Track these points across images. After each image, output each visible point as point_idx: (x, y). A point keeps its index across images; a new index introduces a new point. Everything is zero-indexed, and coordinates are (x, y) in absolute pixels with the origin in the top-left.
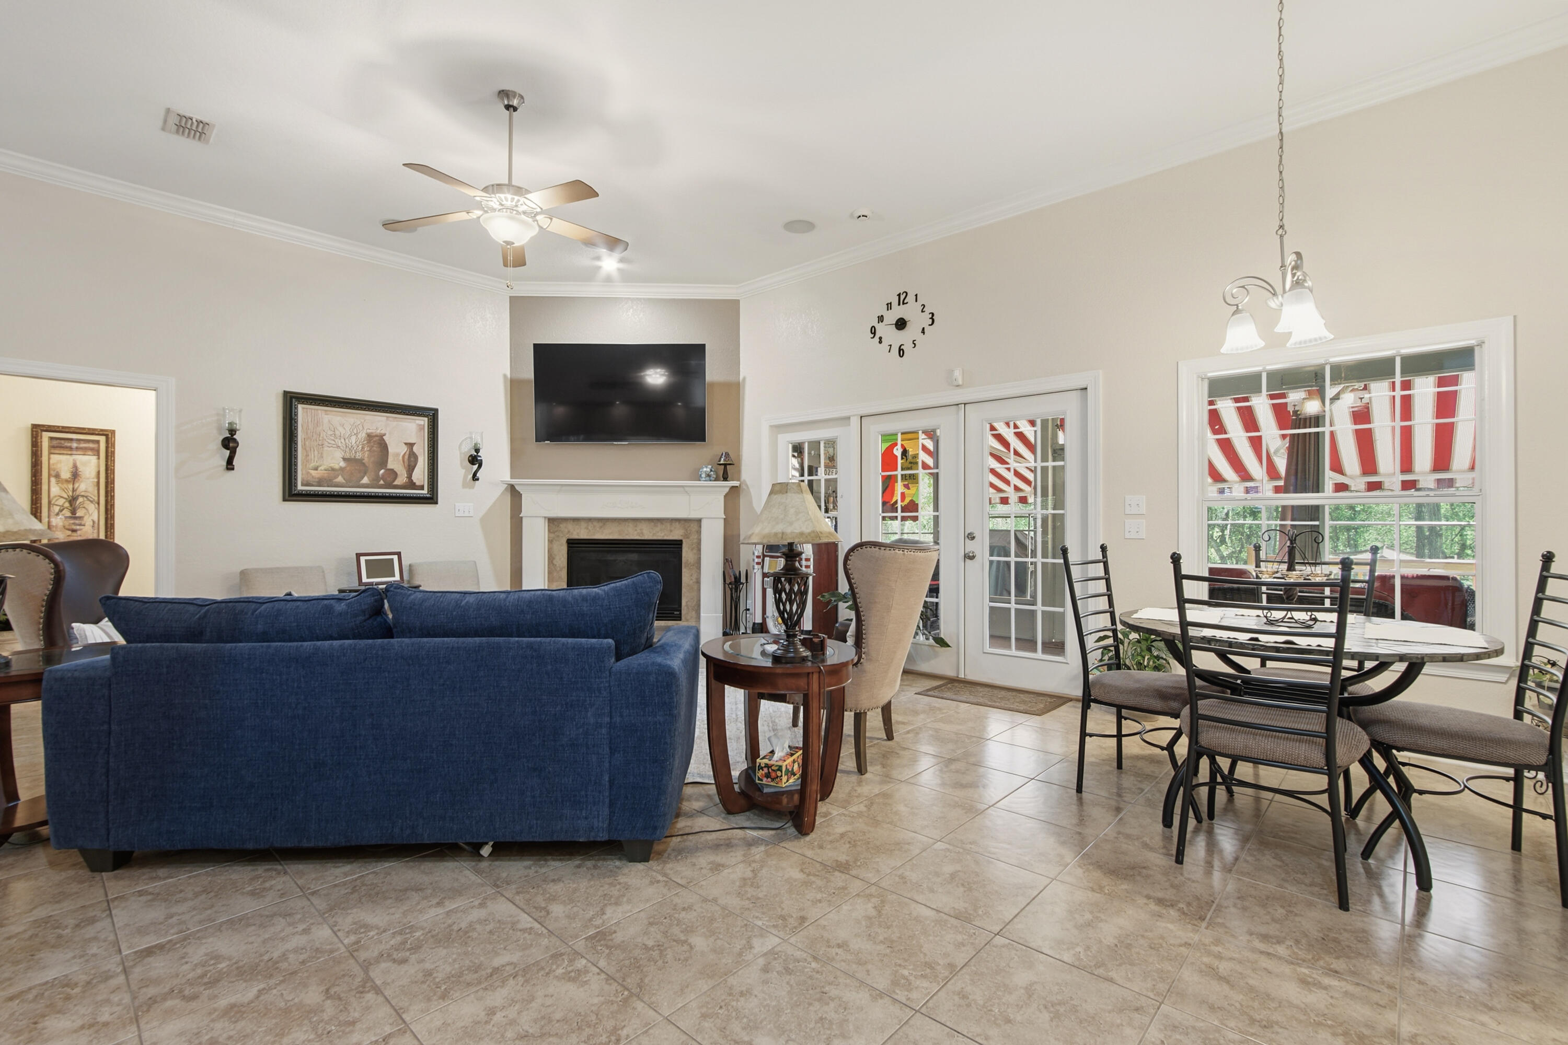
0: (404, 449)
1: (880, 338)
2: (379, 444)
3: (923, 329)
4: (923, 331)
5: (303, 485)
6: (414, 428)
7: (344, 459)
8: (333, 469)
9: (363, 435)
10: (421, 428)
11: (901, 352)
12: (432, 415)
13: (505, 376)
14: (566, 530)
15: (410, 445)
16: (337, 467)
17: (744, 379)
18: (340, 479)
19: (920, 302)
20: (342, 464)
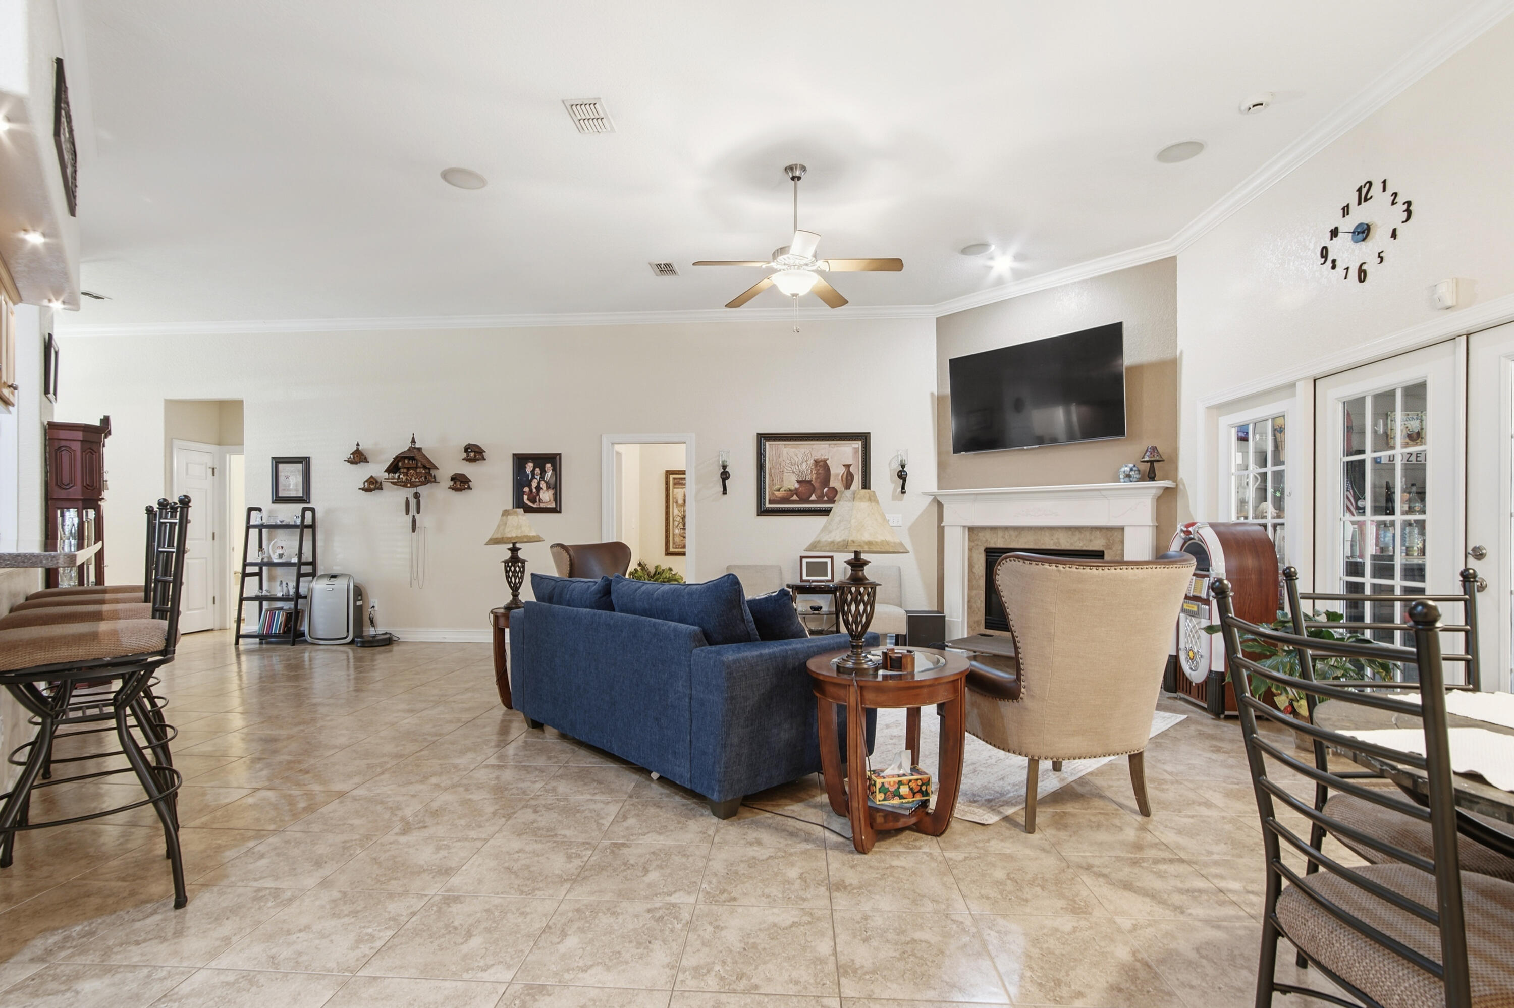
0: (842, 471)
1: (1334, 261)
2: (823, 467)
3: (1394, 230)
4: (1394, 235)
5: (770, 502)
6: (848, 452)
7: (798, 482)
8: (790, 490)
9: (811, 462)
10: (856, 450)
11: (1362, 275)
12: (864, 438)
13: (932, 394)
14: (984, 539)
15: (848, 466)
16: (793, 488)
17: (1181, 353)
18: (795, 498)
19: (1390, 190)
20: (797, 486)
